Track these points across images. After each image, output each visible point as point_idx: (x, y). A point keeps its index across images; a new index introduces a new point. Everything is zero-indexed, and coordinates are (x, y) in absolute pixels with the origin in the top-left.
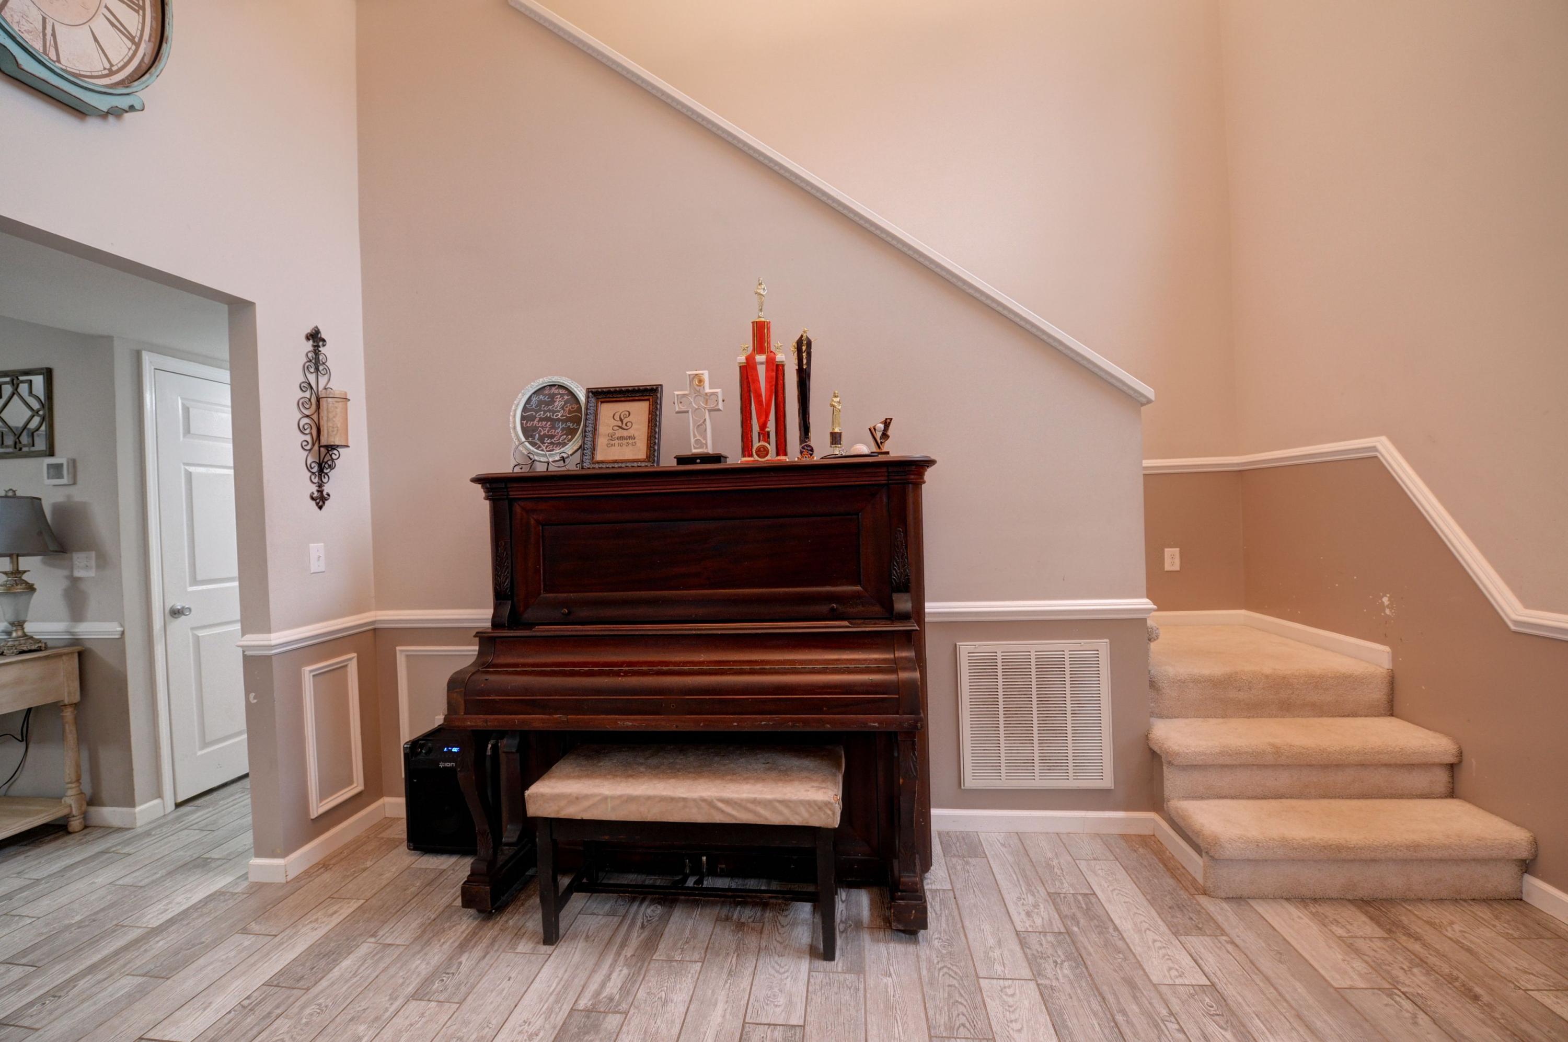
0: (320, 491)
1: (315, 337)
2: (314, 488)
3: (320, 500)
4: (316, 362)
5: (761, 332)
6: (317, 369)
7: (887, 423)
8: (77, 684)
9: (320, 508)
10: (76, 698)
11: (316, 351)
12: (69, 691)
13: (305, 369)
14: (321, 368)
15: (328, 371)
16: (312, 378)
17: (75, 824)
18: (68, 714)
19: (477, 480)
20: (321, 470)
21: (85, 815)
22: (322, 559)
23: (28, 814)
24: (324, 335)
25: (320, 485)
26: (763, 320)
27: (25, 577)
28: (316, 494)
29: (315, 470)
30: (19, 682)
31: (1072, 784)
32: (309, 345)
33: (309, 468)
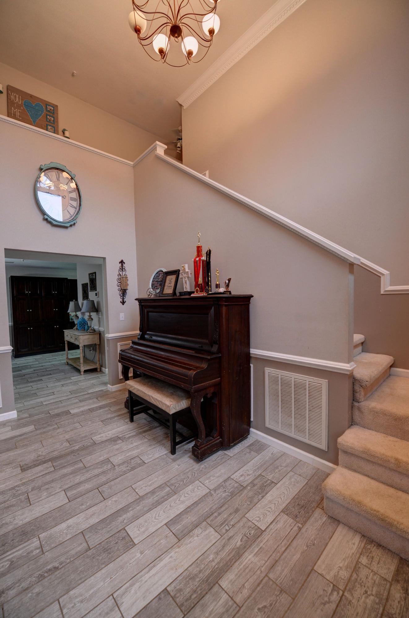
0: (123, 301)
1: (122, 262)
2: (121, 300)
3: (123, 303)
4: (122, 269)
5: (199, 249)
6: (122, 270)
7: (229, 280)
8: (99, 340)
9: (123, 305)
10: (99, 343)
11: (122, 266)
12: (97, 342)
13: (119, 271)
14: (123, 270)
15: (125, 270)
16: (121, 273)
17: (98, 370)
18: (97, 346)
19: (136, 300)
20: (123, 296)
21: (100, 369)
22: (123, 317)
23: (91, 366)
24: (124, 261)
25: (123, 299)
26: (199, 245)
27: (92, 317)
28: (122, 301)
29: (122, 295)
30: (88, 339)
31: (306, 441)
32: (120, 265)
33: (120, 295)
